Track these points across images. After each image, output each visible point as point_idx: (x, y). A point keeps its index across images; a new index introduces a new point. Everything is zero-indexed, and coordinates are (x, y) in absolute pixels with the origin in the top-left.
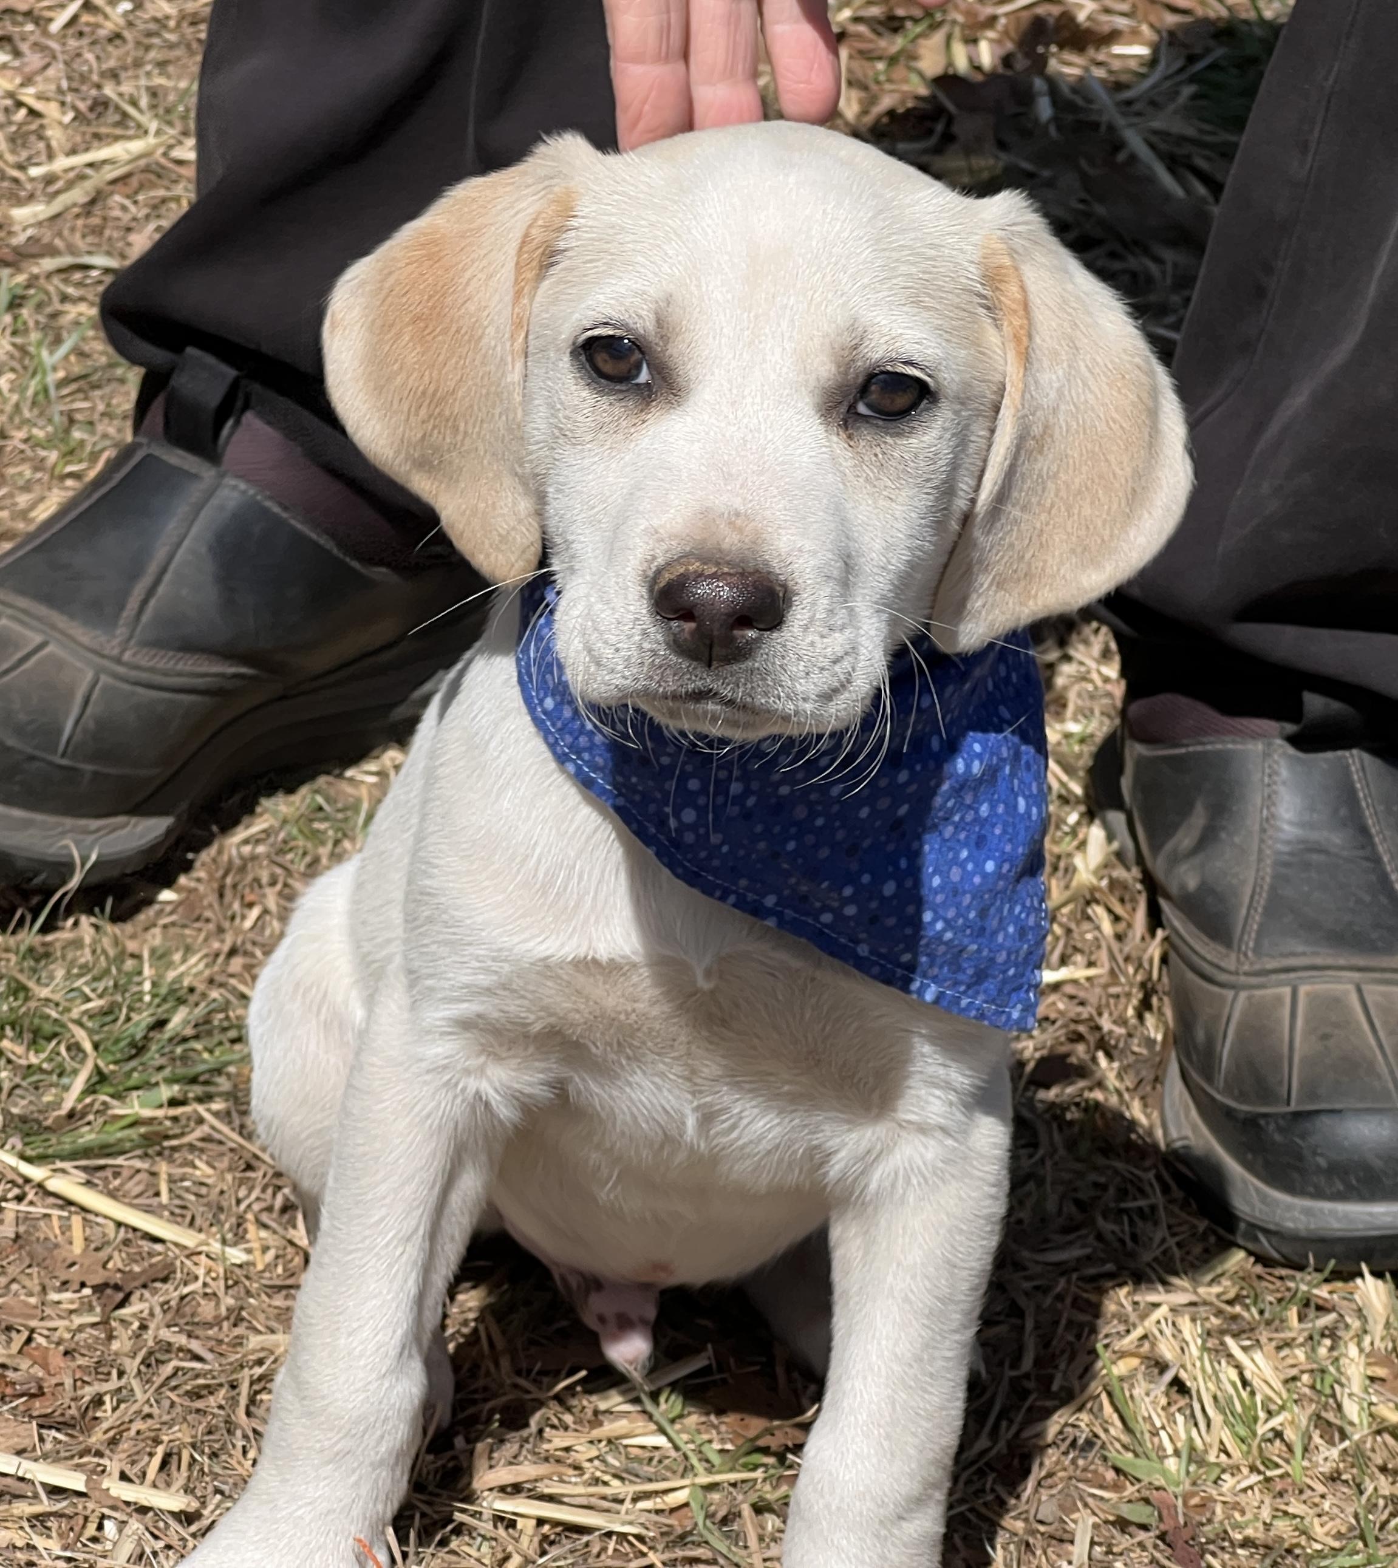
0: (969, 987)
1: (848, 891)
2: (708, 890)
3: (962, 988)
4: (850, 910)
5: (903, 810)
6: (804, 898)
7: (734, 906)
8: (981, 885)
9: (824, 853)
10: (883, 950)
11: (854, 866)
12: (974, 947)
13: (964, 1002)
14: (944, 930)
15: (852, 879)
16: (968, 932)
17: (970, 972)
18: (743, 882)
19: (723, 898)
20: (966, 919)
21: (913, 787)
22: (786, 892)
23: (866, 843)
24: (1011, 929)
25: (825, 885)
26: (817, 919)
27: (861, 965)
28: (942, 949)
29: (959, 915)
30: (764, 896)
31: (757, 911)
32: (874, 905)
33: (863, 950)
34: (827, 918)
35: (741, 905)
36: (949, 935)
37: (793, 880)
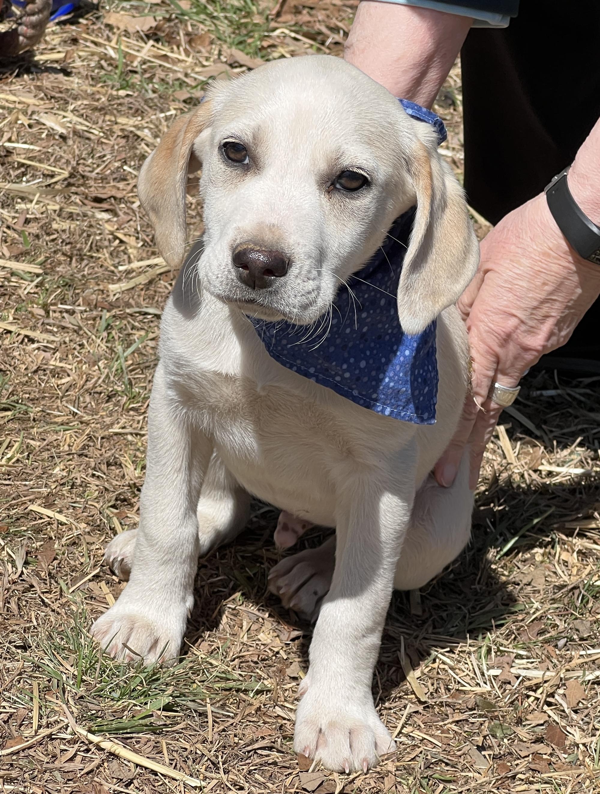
0: (404, 408)
1: (345, 366)
2: (284, 364)
3: (401, 408)
4: (347, 375)
5: (365, 329)
6: (327, 370)
7: (296, 371)
8: (404, 361)
9: (332, 349)
10: (364, 393)
11: (346, 355)
12: (404, 389)
13: (402, 414)
14: (389, 382)
15: (346, 361)
16: (400, 382)
17: (404, 400)
18: (299, 362)
19: (291, 368)
20: (399, 376)
21: (369, 320)
22: (319, 366)
23: (350, 345)
24: (420, 380)
25: (334, 363)
26: (334, 379)
27: (355, 399)
28: (390, 391)
29: (395, 375)
30: (309, 368)
31: (307, 374)
32: (357, 372)
33: (355, 393)
34: (338, 378)
35: (299, 371)
36: (392, 384)
37: (320, 361)
